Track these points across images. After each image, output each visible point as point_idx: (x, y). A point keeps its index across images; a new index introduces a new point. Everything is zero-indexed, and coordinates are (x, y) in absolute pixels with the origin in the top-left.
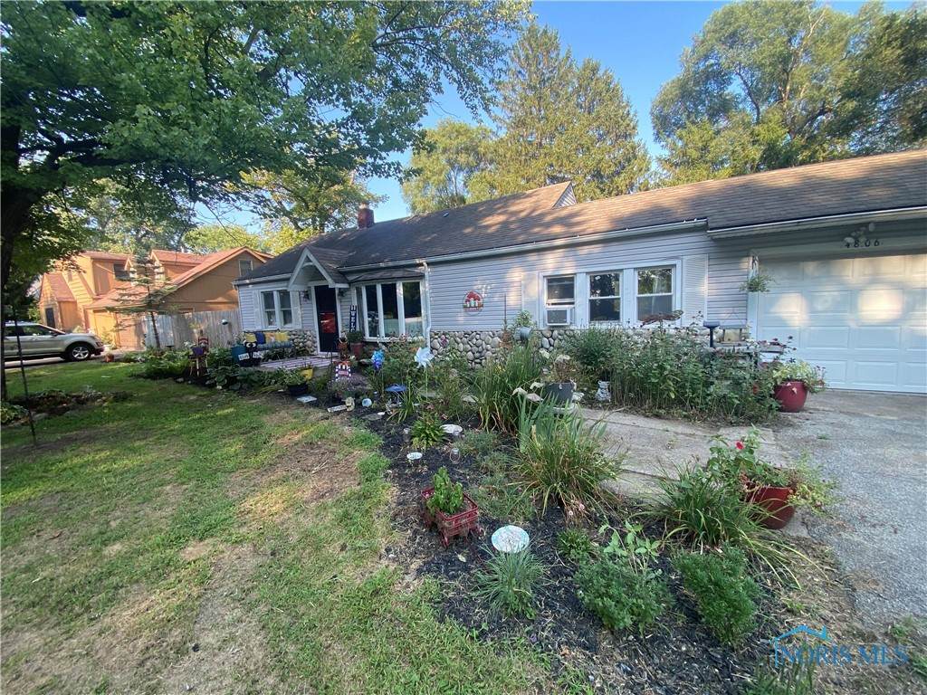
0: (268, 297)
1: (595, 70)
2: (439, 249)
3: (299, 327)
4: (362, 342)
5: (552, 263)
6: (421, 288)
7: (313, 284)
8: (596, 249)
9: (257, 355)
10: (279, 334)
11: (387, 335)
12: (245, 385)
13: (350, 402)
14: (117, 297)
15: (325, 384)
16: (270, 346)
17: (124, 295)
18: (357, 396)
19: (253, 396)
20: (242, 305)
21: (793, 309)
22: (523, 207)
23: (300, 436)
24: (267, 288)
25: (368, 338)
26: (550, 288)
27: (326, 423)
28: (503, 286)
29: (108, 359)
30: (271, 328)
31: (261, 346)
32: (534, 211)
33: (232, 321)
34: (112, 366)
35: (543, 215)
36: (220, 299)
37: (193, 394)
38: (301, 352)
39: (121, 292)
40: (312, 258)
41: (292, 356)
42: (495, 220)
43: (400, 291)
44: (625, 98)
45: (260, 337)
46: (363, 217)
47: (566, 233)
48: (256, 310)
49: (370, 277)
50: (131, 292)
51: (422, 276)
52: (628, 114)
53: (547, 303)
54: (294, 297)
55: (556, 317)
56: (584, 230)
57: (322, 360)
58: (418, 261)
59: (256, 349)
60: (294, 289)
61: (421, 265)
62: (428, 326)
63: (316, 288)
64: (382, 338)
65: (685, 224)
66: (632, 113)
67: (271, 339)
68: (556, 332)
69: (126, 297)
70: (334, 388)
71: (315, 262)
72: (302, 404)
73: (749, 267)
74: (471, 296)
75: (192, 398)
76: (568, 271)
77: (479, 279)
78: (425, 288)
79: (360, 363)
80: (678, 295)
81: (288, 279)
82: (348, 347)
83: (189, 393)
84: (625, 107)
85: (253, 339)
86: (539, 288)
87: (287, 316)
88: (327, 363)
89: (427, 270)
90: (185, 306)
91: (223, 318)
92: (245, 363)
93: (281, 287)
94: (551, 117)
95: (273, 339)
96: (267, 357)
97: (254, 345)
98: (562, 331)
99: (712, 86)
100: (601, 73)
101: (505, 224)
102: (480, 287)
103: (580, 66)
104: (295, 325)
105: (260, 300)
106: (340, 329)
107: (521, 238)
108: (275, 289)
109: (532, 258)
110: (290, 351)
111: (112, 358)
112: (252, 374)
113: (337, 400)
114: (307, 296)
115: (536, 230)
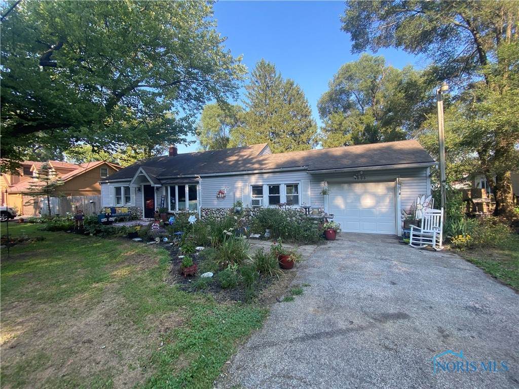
0: (118, 190)
1: (292, 84)
2: (207, 171)
3: (134, 205)
4: (167, 213)
5: (254, 180)
6: (197, 188)
7: (143, 184)
8: (271, 175)
9: (111, 219)
10: (123, 208)
11: (179, 210)
12: (105, 234)
13: (158, 239)
14: (29, 187)
15: (146, 233)
16: (118, 215)
17: (32, 186)
18: (161, 237)
19: (110, 238)
20: (103, 193)
21: (340, 202)
22: (246, 153)
23: (134, 252)
24: (117, 185)
25: (170, 211)
26: (253, 190)
27: (146, 248)
28: (233, 189)
29: (20, 221)
30: (118, 205)
31: (113, 214)
32: (249, 156)
33: (96, 201)
34: (23, 225)
35: (253, 158)
36: (87, 189)
37: (78, 238)
38: (134, 218)
39: (32, 184)
40: (143, 171)
41: (129, 220)
42: (234, 158)
43: (187, 189)
44: (305, 99)
45: (113, 210)
46: (172, 151)
47: (259, 168)
48: (111, 196)
49: (172, 182)
50: (37, 184)
51: (198, 182)
52: (307, 106)
53: (252, 197)
54: (132, 190)
55: (255, 202)
56: (266, 167)
57: (145, 222)
58: (196, 176)
59: (111, 216)
60: (133, 187)
61: (198, 177)
62: (200, 205)
63: (144, 186)
64: (177, 211)
65: (301, 168)
66: (309, 105)
67: (119, 211)
68: (256, 209)
69: (34, 187)
70: (151, 234)
71: (144, 173)
72: (135, 241)
73: (324, 185)
74: (220, 192)
75: (78, 239)
76: (260, 183)
77: (223, 185)
78: (199, 188)
79: (165, 224)
80: (300, 195)
81: (130, 181)
82: (159, 215)
83: (75, 238)
84: (305, 103)
85: (109, 211)
86: (249, 191)
87: (128, 199)
88: (147, 223)
89: (200, 180)
90: (68, 192)
91: (91, 200)
92: (105, 223)
93: (126, 185)
94: (271, 104)
95: (120, 211)
96: (116, 221)
97: (110, 214)
98: (258, 209)
99: (344, 96)
100: (295, 86)
101: (237, 161)
102: (224, 189)
103: (285, 81)
104: (131, 204)
105: (113, 191)
106: (156, 207)
107: (242, 168)
108: (122, 186)
109: (246, 177)
110: (128, 217)
111: (22, 220)
112: (109, 228)
113: (153, 240)
114: (139, 190)
115: (249, 165)
